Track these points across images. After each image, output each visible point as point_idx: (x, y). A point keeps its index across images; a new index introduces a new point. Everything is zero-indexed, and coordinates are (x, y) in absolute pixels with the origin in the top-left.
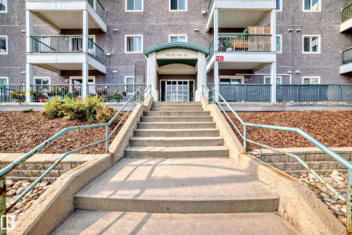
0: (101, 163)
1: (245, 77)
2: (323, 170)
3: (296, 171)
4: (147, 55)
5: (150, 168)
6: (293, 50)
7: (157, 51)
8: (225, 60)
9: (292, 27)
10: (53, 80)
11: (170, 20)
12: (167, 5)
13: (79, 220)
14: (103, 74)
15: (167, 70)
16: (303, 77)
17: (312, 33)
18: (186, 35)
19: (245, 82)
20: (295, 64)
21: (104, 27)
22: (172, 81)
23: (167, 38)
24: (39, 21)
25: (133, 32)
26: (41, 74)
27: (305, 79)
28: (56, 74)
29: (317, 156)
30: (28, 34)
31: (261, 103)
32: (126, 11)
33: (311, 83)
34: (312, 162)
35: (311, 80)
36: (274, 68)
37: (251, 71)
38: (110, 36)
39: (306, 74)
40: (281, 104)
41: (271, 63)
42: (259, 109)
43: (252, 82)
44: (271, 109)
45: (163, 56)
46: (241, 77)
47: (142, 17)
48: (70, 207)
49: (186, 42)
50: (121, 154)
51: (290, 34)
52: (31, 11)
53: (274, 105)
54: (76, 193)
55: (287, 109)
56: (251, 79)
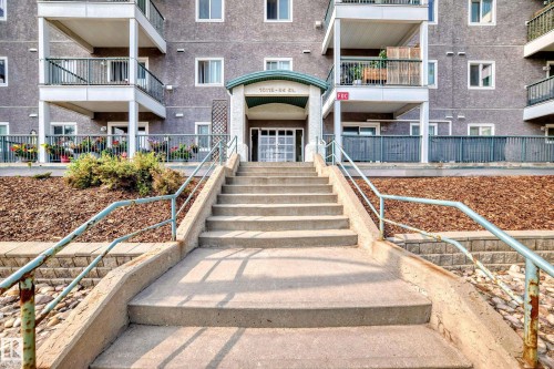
0: (166, 255)
1: (382, 124)
2: (497, 265)
3: (458, 266)
4: (231, 90)
5: (240, 263)
6: (454, 84)
7: (246, 84)
8: (351, 98)
9: (453, 49)
10: (81, 127)
11: (266, 35)
12: (261, 11)
13: (137, 339)
14: (161, 119)
15: (261, 112)
16: (469, 126)
17: (482, 58)
18: (291, 59)
19: (381, 132)
20: (457, 104)
21: (162, 45)
22: (268, 129)
23: (262, 63)
24: (59, 34)
25: (208, 53)
26: (62, 119)
27: (472, 128)
28: (86, 119)
29: (489, 244)
30: (41, 55)
31: (406, 165)
32: (197, 20)
33: (481, 134)
34: (481, 253)
35: (481, 130)
36: (425, 110)
37: (390, 115)
38: (171, 59)
39: (474, 120)
40: (436, 165)
41: (420, 104)
42: (403, 173)
43: (392, 132)
44: (420, 174)
45: (255, 91)
46: (376, 124)
47: (222, 30)
48: (122, 321)
49: (291, 70)
50: (193, 242)
51: (450, 59)
52: (46, 19)
53: (426, 168)
54: (131, 300)
55: (445, 173)
56: (391, 128)
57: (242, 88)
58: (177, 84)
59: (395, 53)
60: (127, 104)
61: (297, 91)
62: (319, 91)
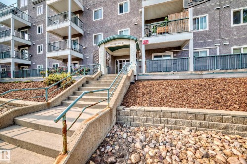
1: (174, 53)
2: (178, 126)
3: (156, 124)
4: (99, 46)
6: (220, 25)
7: (105, 43)
9: (220, 5)
10: (60, 64)
11: (119, 20)
12: (117, 11)
14: (82, 59)
16: (232, 48)
17: (242, 6)
18: (129, 29)
19: (174, 56)
20: (223, 36)
21: (81, 32)
22: (122, 60)
23: (117, 33)
24: (52, 34)
25: (97, 32)
26: (55, 62)
27: (234, 49)
28: (61, 61)
30: (47, 43)
31: (179, 73)
32: (94, 20)
33: (242, 52)
34: (169, 119)
35: (242, 49)
37: (179, 48)
38: (85, 37)
39: (236, 44)
40: (198, 72)
42: (178, 77)
43: (180, 56)
44: (188, 77)
45: (109, 45)
46: (171, 53)
47: (102, 22)
51: (218, 11)
52: (48, 31)
53: (191, 74)
55: (204, 77)
57: (103, 45)
58: (87, 46)
59: (173, 17)
60: (67, 56)
61: (125, 43)
62: (134, 42)
